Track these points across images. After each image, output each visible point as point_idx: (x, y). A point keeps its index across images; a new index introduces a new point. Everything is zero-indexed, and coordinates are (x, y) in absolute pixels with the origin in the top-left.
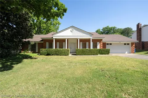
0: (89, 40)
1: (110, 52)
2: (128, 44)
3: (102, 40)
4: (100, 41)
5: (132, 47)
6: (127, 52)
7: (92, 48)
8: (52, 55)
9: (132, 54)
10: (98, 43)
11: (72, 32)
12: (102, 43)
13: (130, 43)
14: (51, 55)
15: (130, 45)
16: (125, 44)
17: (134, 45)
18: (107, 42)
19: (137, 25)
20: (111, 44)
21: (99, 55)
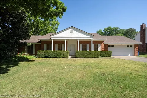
0: (89, 42)
1: (112, 54)
2: (131, 46)
3: (103, 41)
4: (101, 42)
5: (135, 49)
6: (130, 55)
7: (92, 50)
8: (51, 57)
9: (135, 57)
10: (99, 45)
11: (71, 33)
12: (103, 45)
13: (133, 44)
14: (49, 58)
15: (134, 47)
16: (128, 46)
17: (137, 47)
18: (109, 44)
19: (141, 26)
20: (113, 46)
21: (100, 58)
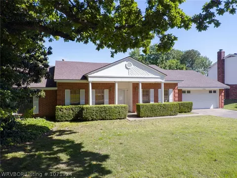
2: (215, 92)
3: (176, 84)
10: (171, 90)
12: (177, 91)
16: (210, 92)
17: (223, 94)
19: (218, 53)
20: (189, 92)
